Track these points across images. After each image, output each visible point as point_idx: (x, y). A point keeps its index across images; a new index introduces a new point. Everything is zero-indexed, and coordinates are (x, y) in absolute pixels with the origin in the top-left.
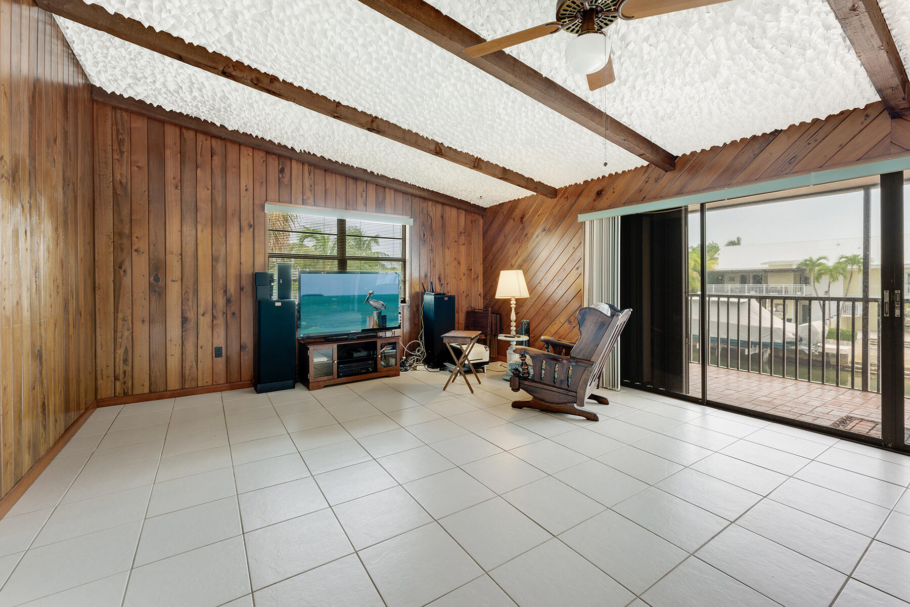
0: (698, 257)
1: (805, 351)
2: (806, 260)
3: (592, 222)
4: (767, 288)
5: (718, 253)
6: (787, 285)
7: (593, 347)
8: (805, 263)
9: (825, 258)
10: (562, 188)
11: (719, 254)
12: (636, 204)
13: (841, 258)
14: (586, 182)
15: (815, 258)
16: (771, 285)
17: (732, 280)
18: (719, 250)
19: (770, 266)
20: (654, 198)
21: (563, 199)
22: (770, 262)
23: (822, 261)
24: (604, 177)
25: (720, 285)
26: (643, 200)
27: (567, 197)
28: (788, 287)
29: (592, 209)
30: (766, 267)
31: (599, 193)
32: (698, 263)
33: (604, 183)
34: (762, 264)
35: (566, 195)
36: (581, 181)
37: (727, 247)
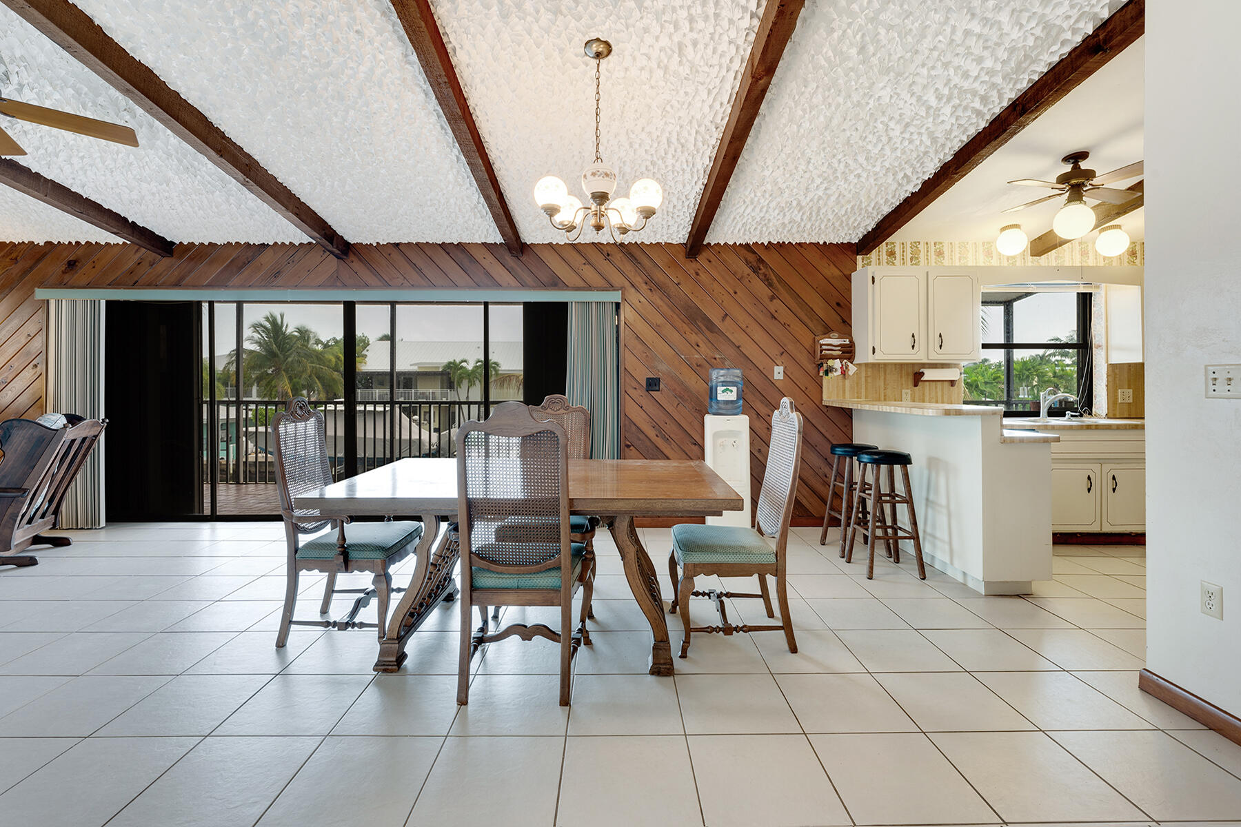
0: (341, 353)
2: (450, 363)
3: (59, 302)
4: (416, 394)
5: (367, 348)
6: (435, 390)
7: (26, 470)
8: (449, 366)
9: (465, 361)
10: (5, 243)
11: (367, 351)
12: (124, 289)
13: (477, 363)
14: (48, 243)
15: (458, 361)
16: (420, 390)
17: (381, 383)
18: (369, 345)
19: (419, 367)
20: (148, 285)
21: (8, 260)
23: (464, 364)
24: (78, 243)
25: (369, 391)
26: (135, 285)
27: (16, 259)
28: (434, 391)
29: (61, 284)
30: (415, 369)
31: (72, 265)
32: (341, 361)
33: (79, 252)
34: (411, 365)
35: (14, 255)
36: (40, 240)
37: (381, 342)
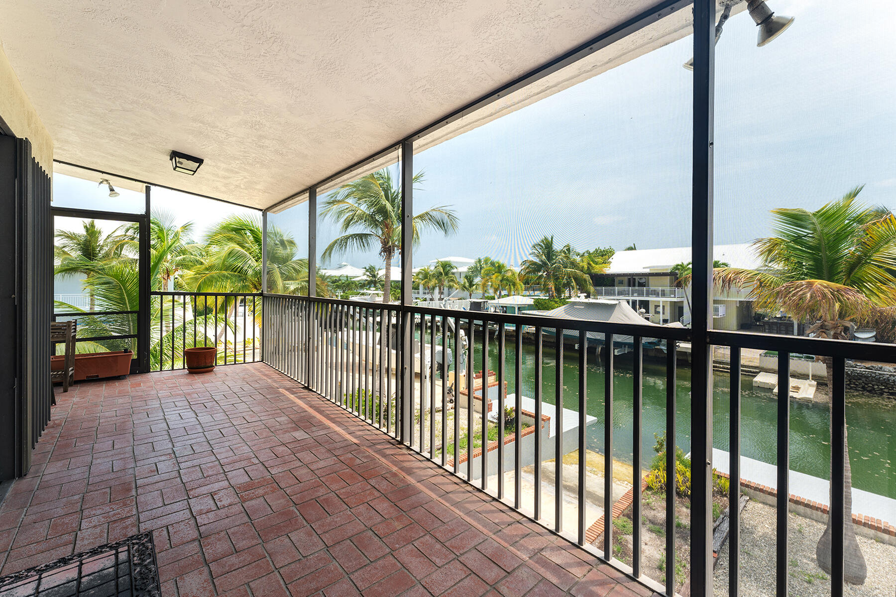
1: (664, 350)
2: (678, 265)
4: (648, 291)
5: (613, 257)
8: (677, 267)
15: (685, 263)
17: (621, 283)
18: (613, 254)
19: (651, 270)
22: (651, 267)
30: (647, 271)
34: (644, 268)
